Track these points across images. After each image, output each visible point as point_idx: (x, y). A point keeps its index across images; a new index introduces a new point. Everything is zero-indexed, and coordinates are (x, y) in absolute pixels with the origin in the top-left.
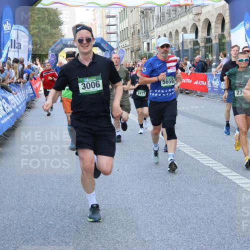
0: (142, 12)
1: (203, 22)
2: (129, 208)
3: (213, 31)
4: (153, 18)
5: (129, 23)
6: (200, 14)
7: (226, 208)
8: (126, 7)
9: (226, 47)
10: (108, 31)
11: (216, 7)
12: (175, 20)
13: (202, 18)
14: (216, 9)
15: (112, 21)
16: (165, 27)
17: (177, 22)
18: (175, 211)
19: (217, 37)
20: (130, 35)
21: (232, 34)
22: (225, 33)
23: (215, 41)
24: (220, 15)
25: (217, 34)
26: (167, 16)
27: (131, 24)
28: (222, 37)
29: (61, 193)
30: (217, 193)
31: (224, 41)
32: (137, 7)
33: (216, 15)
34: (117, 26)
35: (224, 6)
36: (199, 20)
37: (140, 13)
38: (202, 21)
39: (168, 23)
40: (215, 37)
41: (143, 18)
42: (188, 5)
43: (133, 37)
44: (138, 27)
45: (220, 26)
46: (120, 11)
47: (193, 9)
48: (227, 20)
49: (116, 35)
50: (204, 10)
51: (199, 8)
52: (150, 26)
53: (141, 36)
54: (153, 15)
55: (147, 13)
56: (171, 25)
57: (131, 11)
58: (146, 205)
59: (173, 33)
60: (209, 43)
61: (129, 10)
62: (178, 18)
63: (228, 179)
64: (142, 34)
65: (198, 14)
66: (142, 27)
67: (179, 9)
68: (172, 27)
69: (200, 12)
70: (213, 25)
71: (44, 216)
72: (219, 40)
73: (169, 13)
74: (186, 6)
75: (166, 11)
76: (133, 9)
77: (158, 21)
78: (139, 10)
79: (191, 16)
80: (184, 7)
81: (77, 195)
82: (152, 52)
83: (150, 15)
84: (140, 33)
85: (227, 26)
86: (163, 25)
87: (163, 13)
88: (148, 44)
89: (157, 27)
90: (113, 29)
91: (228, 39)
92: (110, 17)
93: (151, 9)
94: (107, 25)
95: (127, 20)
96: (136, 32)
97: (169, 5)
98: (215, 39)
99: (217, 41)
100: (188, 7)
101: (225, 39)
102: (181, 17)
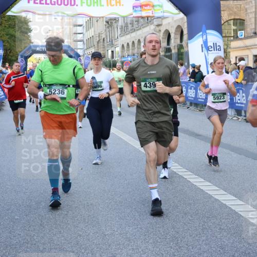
0: (107, 22)
1: (164, 33)
2: (91, 204)
3: (172, 41)
4: (117, 28)
5: (94, 31)
6: (161, 25)
7: (180, 205)
8: (93, 17)
9: (184, 56)
10: (75, 39)
11: (175, 19)
12: (137, 30)
13: (163, 29)
14: (175, 21)
15: (79, 29)
16: (128, 36)
17: (139, 32)
18: (134, 207)
19: (176, 48)
20: (95, 43)
21: (189, 45)
22: (184, 43)
23: (174, 51)
24: (179, 27)
25: (176, 45)
26: (130, 26)
27: (97, 33)
28: (180, 47)
29: (27, 190)
30: (174, 190)
31: (182, 51)
32: (103, 17)
33: (175, 27)
34: (84, 35)
35: (182, 19)
36: (160, 31)
37: (105, 23)
38: (162, 31)
39: (131, 33)
40: (175, 47)
41: (108, 27)
42: (149, 17)
43: (98, 45)
44: (103, 36)
45: (179, 37)
46: (87, 20)
47: (155, 20)
48: (185, 32)
49: (82, 43)
50: (165, 22)
51: (160, 19)
52: (115, 35)
53: (106, 45)
54: (117, 25)
55: (111, 23)
56: (133, 34)
57: (97, 21)
58: (107, 201)
59: (136, 42)
60: (169, 52)
61: (95, 20)
62: (140, 29)
63: (184, 178)
64: (107, 42)
65: (159, 25)
66: (107, 36)
67: (142, 20)
68: (135, 37)
69: (160, 23)
70: (172, 36)
71: (10, 211)
72: (178, 49)
73: (132, 24)
74: (148, 17)
75: (129, 22)
76: (98, 19)
77: (122, 31)
78: (105, 20)
79: (152, 27)
80: (146, 18)
81: (42, 192)
82: (116, 59)
83: (115, 25)
84: (105, 42)
85: (185, 37)
86: (126, 34)
87: (127, 24)
88: (112, 52)
89: (122, 36)
90: (80, 37)
91: (185, 49)
92: (76, 26)
93: (116, 20)
94: (75, 34)
95: (93, 29)
96: (102, 41)
97: (132, 16)
98: (175, 49)
99: (176, 51)
100: (149, 18)
101: (183, 48)
102: (143, 28)
